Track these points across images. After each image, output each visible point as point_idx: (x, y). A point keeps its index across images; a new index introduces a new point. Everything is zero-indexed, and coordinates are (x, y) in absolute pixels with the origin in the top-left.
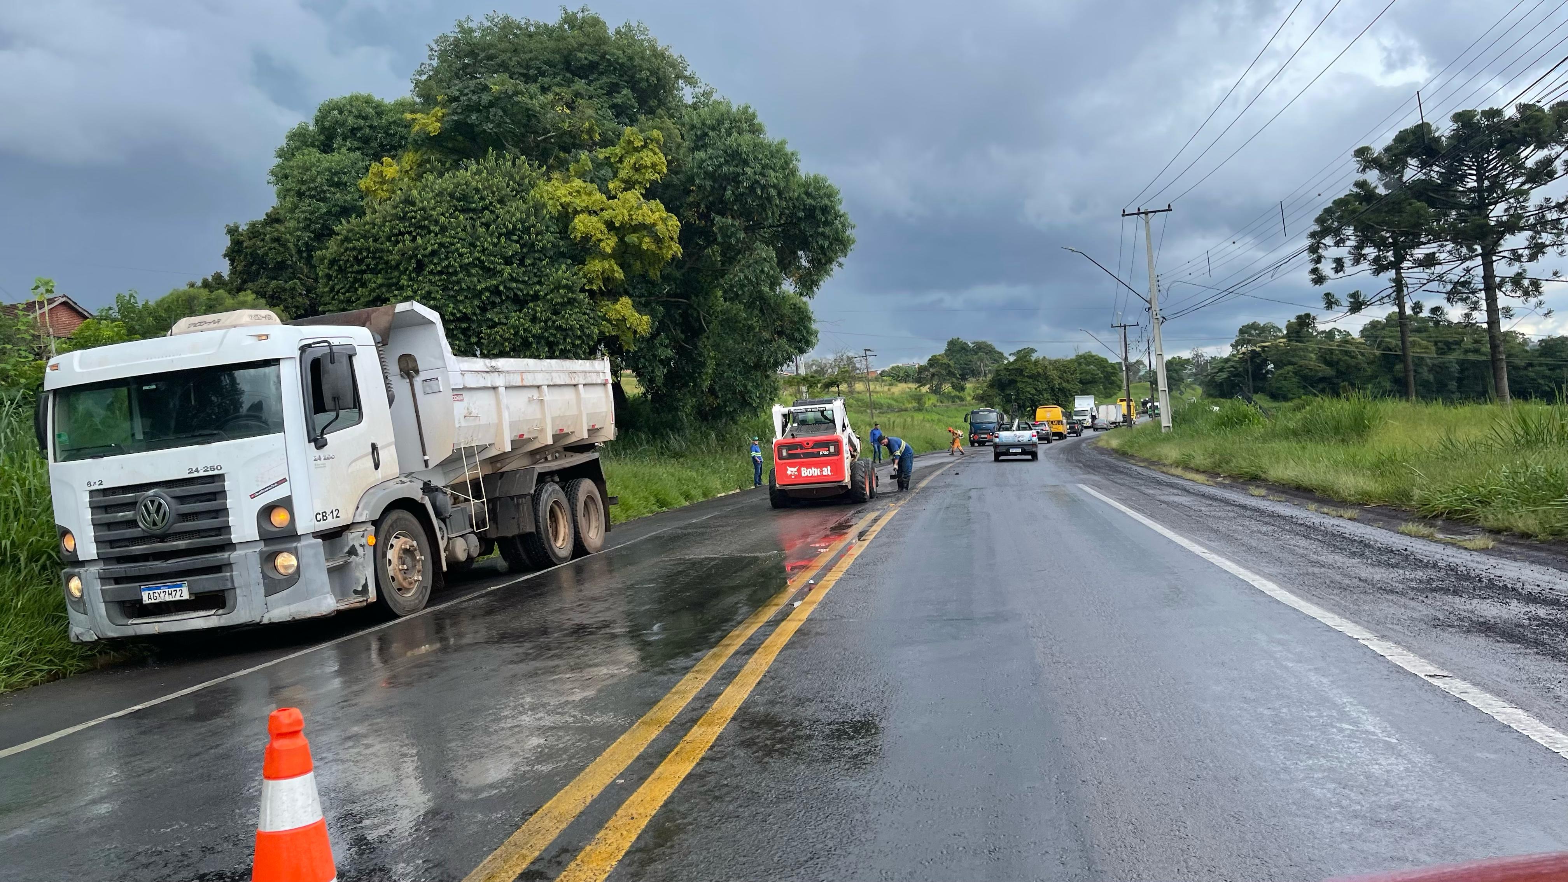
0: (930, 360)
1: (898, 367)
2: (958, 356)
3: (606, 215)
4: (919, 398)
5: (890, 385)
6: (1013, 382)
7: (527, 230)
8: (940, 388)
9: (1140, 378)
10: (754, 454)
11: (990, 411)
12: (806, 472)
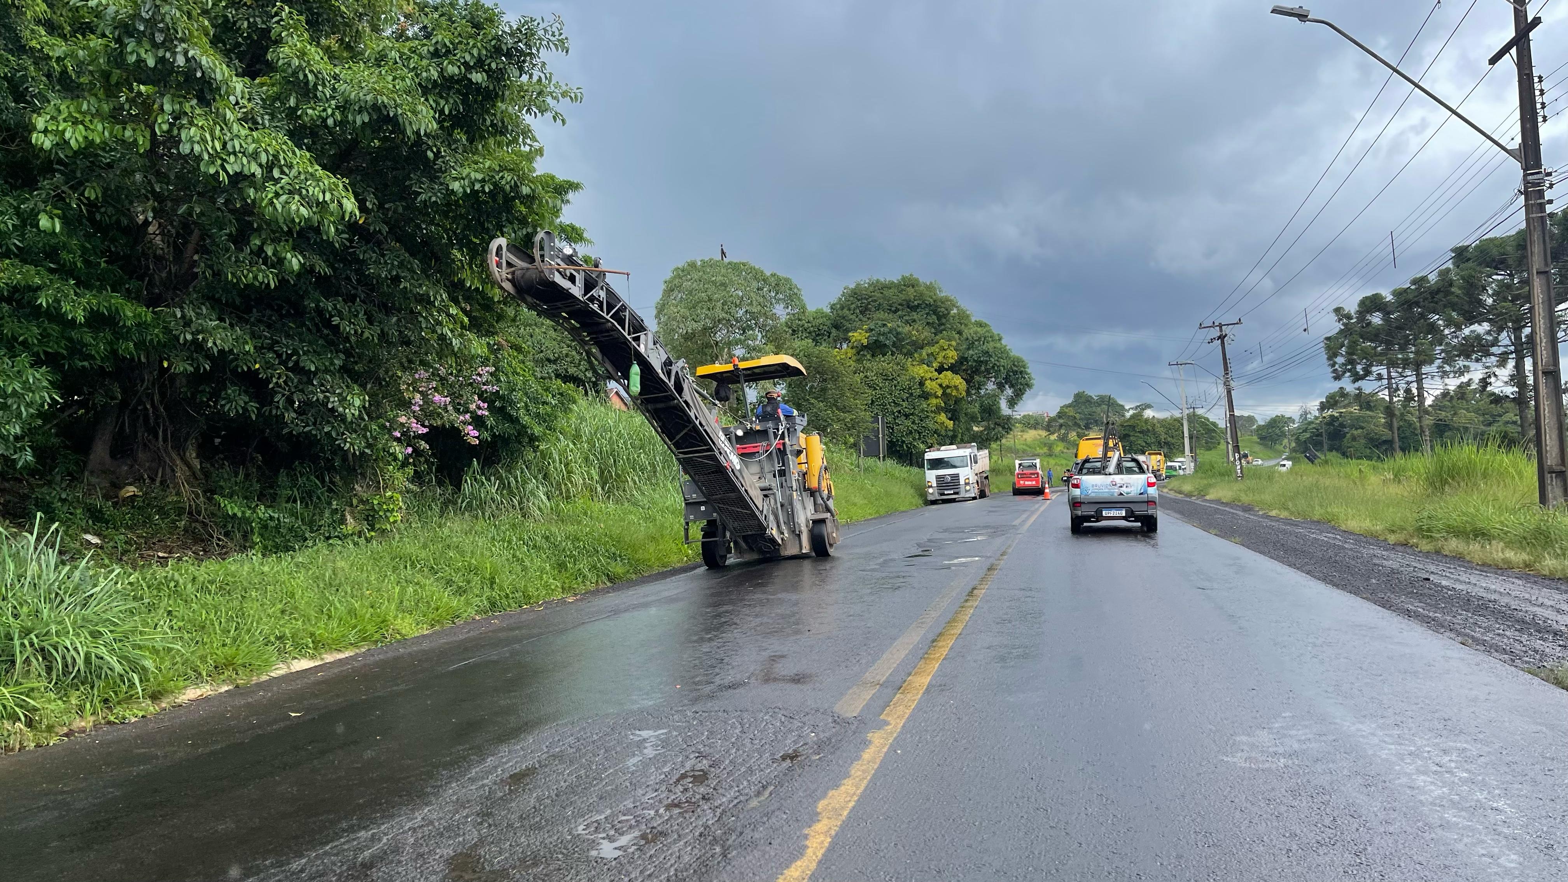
3: (939, 381)
5: (1022, 431)
7: (910, 388)
12: (1027, 483)
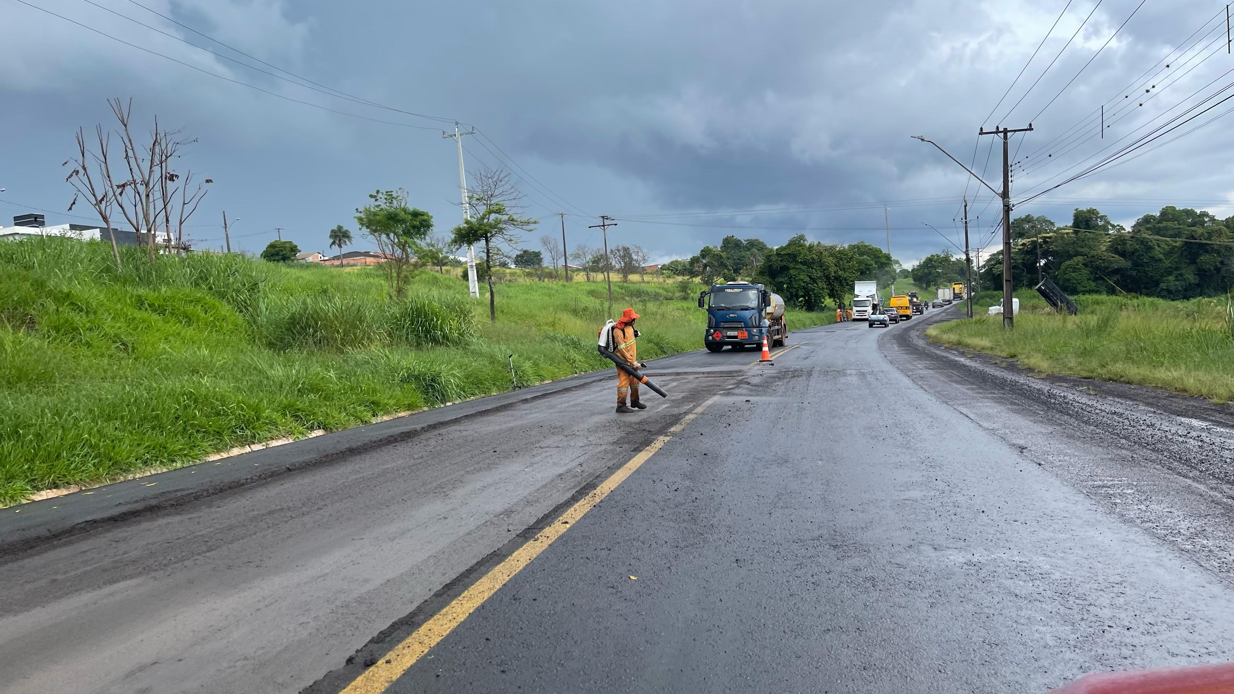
0: (702, 251)
1: (677, 261)
2: (732, 251)
4: (686, 288)
6: (785, 269)
8: (712, 279)
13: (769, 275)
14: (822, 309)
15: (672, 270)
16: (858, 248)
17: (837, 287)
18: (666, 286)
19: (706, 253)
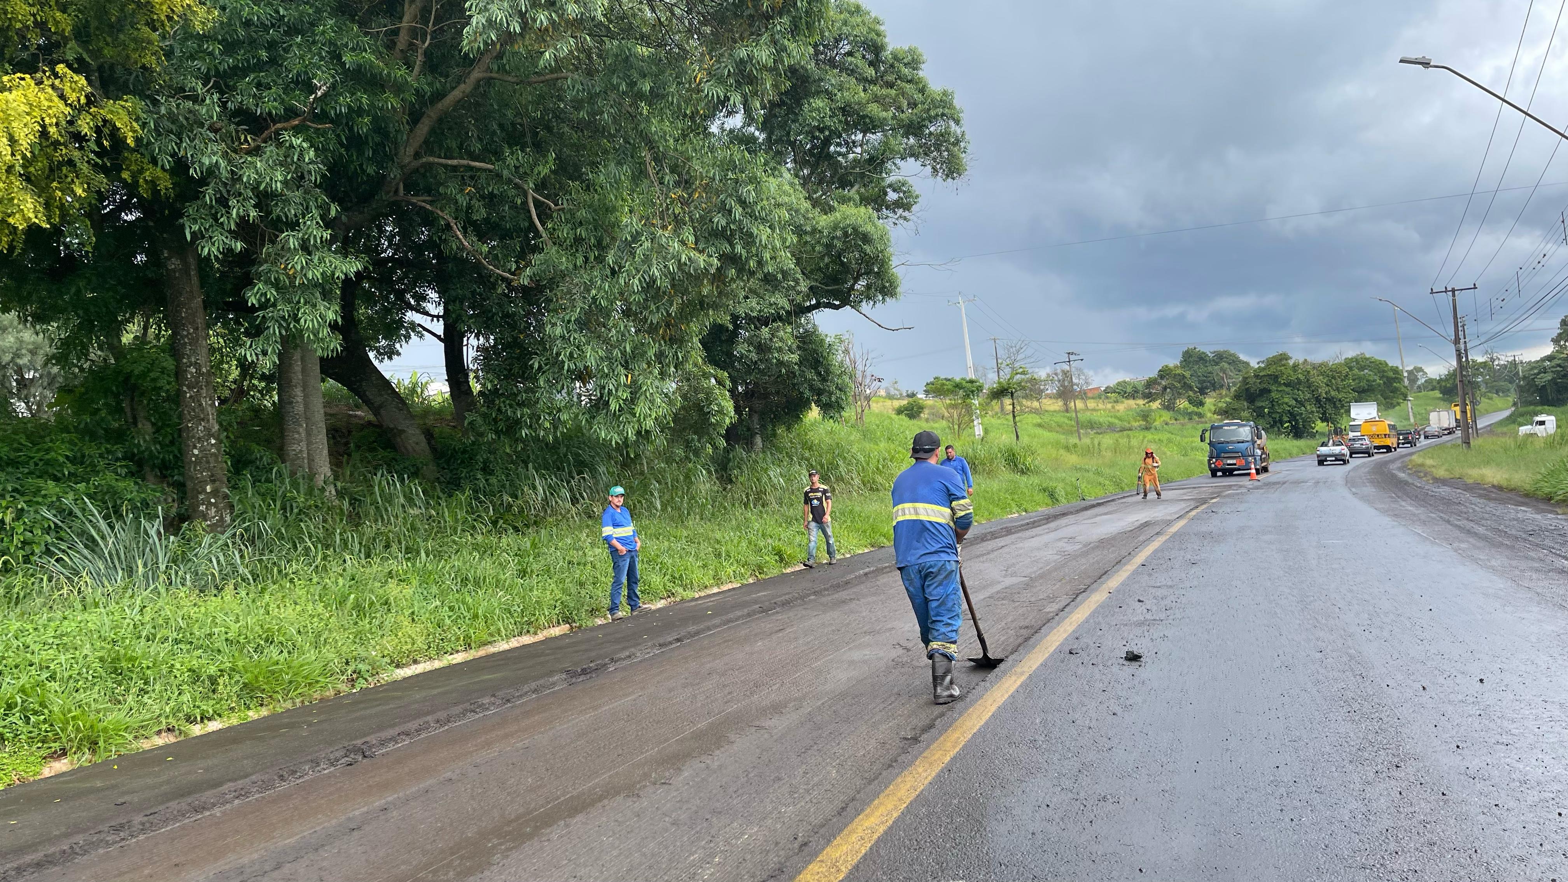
0: (1160, 371)
1: (1125, 382)
2: (1196, 367)
4: (1145, 416)
6: (1265, 392)
8: (1174, 404)
9: (1419, 387)
10: (608, 530)
11: (1240, 425)
13: (1246, 400)
14: (1313, 436)
15: (1119, 393)
16: (1357, 361)
17: (1330, 410)
18: (1118, 414)
19: (1164, 373)
